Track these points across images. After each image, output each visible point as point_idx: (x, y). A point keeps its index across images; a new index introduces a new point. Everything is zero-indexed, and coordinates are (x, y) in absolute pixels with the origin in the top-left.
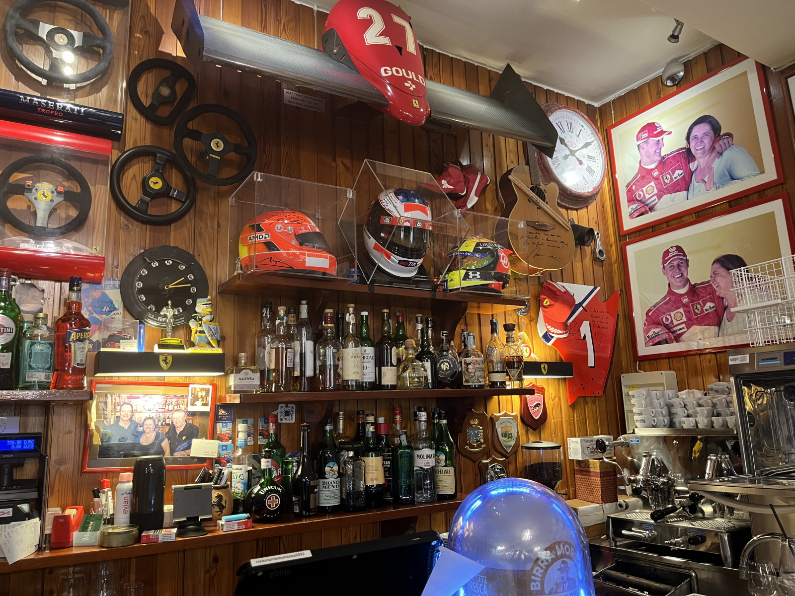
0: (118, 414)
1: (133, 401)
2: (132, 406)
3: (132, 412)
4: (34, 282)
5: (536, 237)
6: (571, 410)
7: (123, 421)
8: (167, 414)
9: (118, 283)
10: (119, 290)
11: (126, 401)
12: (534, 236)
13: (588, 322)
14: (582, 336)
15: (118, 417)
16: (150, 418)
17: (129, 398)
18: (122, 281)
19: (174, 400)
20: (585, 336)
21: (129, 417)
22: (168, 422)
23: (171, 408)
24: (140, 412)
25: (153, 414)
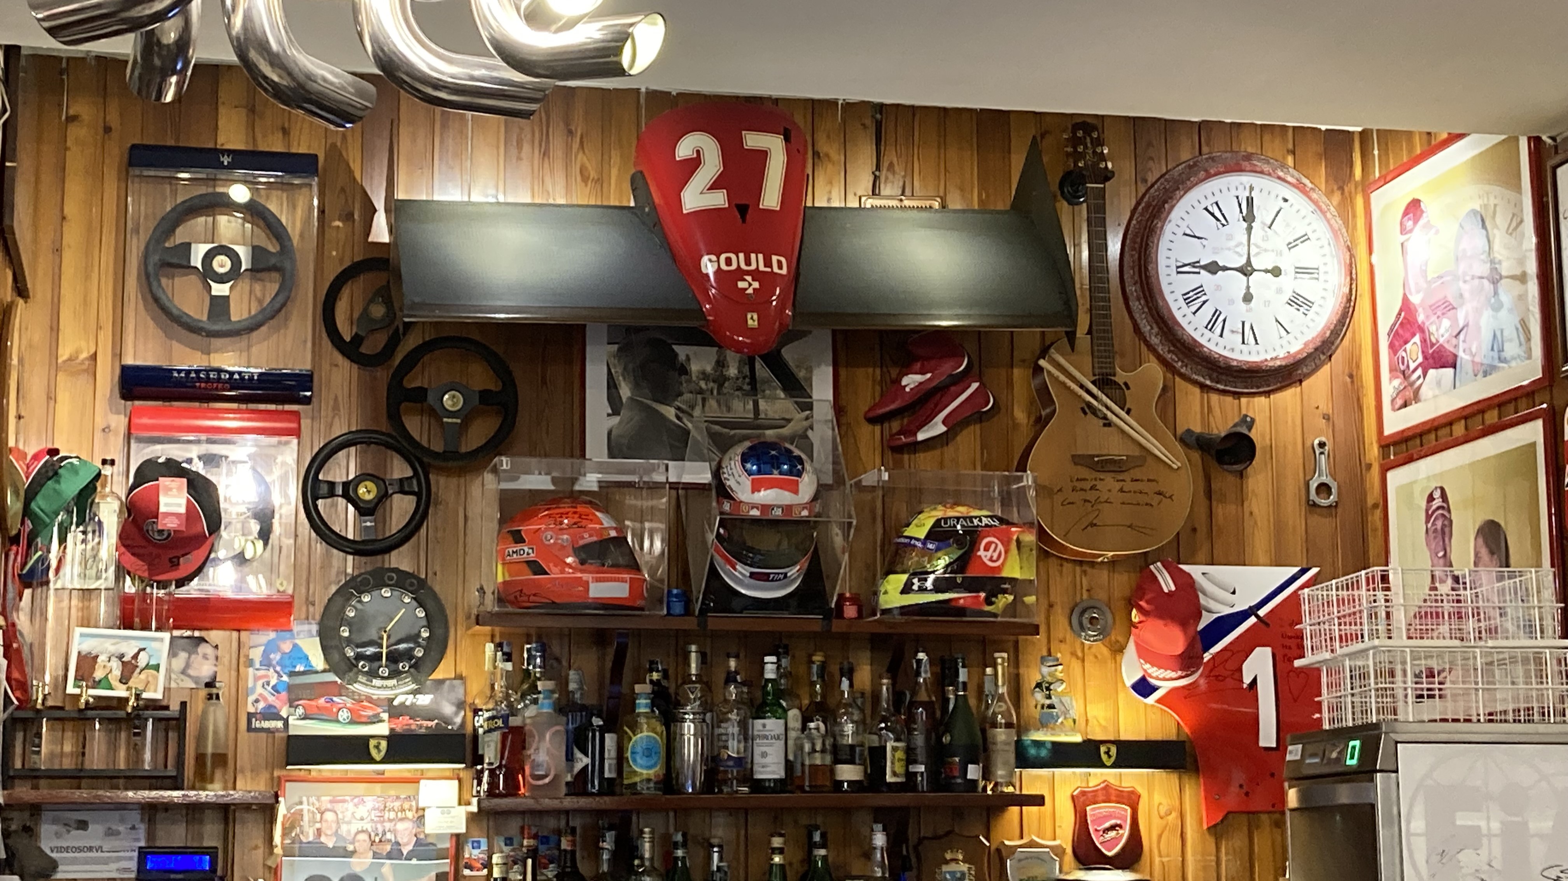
0: (318, 825)
1: (339, 807)
2: (335, 812)
3: (338, 823)
4: (203, 634)
5: (1093, 488)
6: (1211, 842)
7: (326, 835)
8: (388, 825)
9: (315, 628)
10: (318, 639)
11: (329, 806)
12: (1087, 485)
13: (1268, 650)
14: (1247, 680)
15: (319, 830)
16: (363, 831)
17: (331, 802)
18: (321, 624)
19: (397, 804)
20: (1255, 681)
21: (334, 830)
22: (389, 836)
23: (392, 815)
24: (349, 823)
25: (368, 827)
